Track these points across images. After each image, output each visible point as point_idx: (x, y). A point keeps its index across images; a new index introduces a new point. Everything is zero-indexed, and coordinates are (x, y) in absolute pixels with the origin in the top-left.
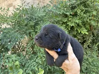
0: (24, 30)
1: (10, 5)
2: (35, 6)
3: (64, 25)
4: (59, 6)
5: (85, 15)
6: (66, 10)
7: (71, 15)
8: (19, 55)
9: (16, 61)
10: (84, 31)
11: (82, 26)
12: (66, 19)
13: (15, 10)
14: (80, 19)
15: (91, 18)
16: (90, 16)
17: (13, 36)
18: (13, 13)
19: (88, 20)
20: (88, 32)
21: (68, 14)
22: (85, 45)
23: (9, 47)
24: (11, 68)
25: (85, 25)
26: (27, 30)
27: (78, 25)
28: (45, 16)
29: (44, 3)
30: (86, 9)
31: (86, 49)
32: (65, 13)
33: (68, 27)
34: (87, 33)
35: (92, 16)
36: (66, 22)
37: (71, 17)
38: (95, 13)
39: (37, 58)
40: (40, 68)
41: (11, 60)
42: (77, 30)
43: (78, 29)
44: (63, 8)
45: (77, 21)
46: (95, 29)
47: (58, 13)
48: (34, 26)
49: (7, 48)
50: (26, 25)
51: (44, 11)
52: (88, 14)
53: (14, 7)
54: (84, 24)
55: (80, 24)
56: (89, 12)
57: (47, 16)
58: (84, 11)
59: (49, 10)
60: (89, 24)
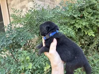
0: (34, 30)
1: (23, 7)
2: (45, 8)
3: (72, 27)
4: (68, 9)
5: (92, 18)
6: (74, 12)
7: (78, 17)
8: (29, 52)
9: (27, 56)
10: (91, 33)
11: (89, 28)
12: (74, 21)
13: (27, 12)
14: (87, 21)
16: (97, 19)
17: (25, 34)
18: (26, 14)
19: (95, 23)
21: (75, 16)
23: (21, 44)
24: (23, 62)
25: (92, 27)
26: (37, 30)
27: (85, 27)
28: (54, 17)
32: (73, 15)
33: (75, 29)
36: (74, 24)
37: (78, 19)
40: (47, 64)
41: (23, 55)
43: (85, 31)
44: (71, 11)
45: (84, 24)
47: (67, 15)
49: (19, 45)
50: (37, 25)
51: (53, 13)
53: (27, 8)
55: (87, 26)
56: (98, 15)
57: (56, 18)
58: (92, 13)
59: (58, 12)
60: (97, 26)
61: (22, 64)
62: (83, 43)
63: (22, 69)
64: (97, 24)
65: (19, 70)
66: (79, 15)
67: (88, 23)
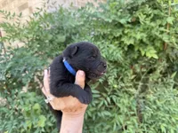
0: (47, 51)
3: (117, 42)
4: (108, 8)
5: (153, 24)
6: (119, 14)
7: (128, 23)
9: (35, 103)
10: (151, 53)
11: (148, 42)
12: (121, 30)
15: (162, 29)
19: (158, 34)
20: (158, 54)
21: (123, 21)
22: (152, 78)
23: (24, 80)
24: (28, 113)
25: (153, 41)
26: (52, 50)
27: (141, 41)
28: (83, 25)
30: (156, 12)
32: (117, 19)
33: (122, 46)
34: (156, 57)
35: (166, 25)
36: (121, 36)
37: (128, 28)
38: (170, 20)
42: (139, 51)
43: (141, 49)
44: (114, 11)
45: (139, 36)
47: (106, 20)
48: (65, 44)
49: (21, 82)
50: (51, 42)
51: (82, 17)
52: (159, 22)
54: (152, 39)
55: (145, 40)
56: (161, 18)
57: (87, 26)
58: (152, 15)
59: (90, 15)
60: (161, 39)
61: (26, 118)
62: (138, 70)
63: (28, 128)
64: (160, 36)
65: (23, 130)
66: (129, 20)
67: (145, 35)
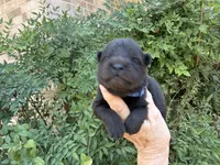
0: (46, 68)
1: (16, 13)
2: (71, 14)
4: (125, 15)
6: (139, 22)
7: (151, 33)
8: (36, 126)
9: (28, 138)
10: (181, 70)
11: (176, 57)
12: (142, 42)
13: (27, 24)
14: (171, 43)
15: (195, 40)
16: (192, 36)
17: (21, 81)
18: (23, 30)
19: (190, 45)
20: (189, 70)
21: (145, 30)
22: (184, 101)
23: (12, 108)
24: (17, 155)
25: (182, 56)
26: (53, 68)
27: (168, 56)
28: (95, 36)
29: (91, 7)
30: (185, 19)
31: (186, 108)
34: (188, 74)
35: (198, 36)
37: (151, 39)
38: (203, 29)
39: (75, 131)
40: (83, 155)
41: (16, 137)
42: (165, 67)
43: (168, 66)
45: (166, 48)
46: (204, 64)
47: (124, 29)
48: (70, 60)
49: (7, 110)
50: (52, 57)
51: (93, 25)
52: (189, 31)
53: (25, 15)
54: (181, 53)
55: (173, 53)
57: (99, 36)
58: (181, 23)
59: (102, 24)
60: (192, 53)
61: (13, 162)
62: (166, 92)
67: (172, 47)
